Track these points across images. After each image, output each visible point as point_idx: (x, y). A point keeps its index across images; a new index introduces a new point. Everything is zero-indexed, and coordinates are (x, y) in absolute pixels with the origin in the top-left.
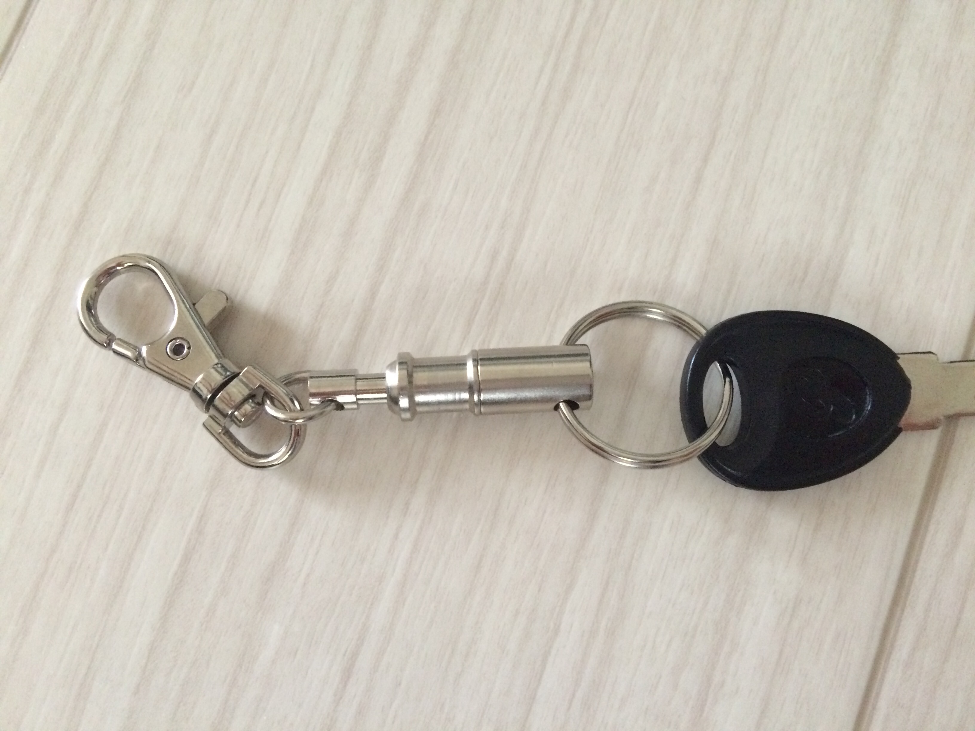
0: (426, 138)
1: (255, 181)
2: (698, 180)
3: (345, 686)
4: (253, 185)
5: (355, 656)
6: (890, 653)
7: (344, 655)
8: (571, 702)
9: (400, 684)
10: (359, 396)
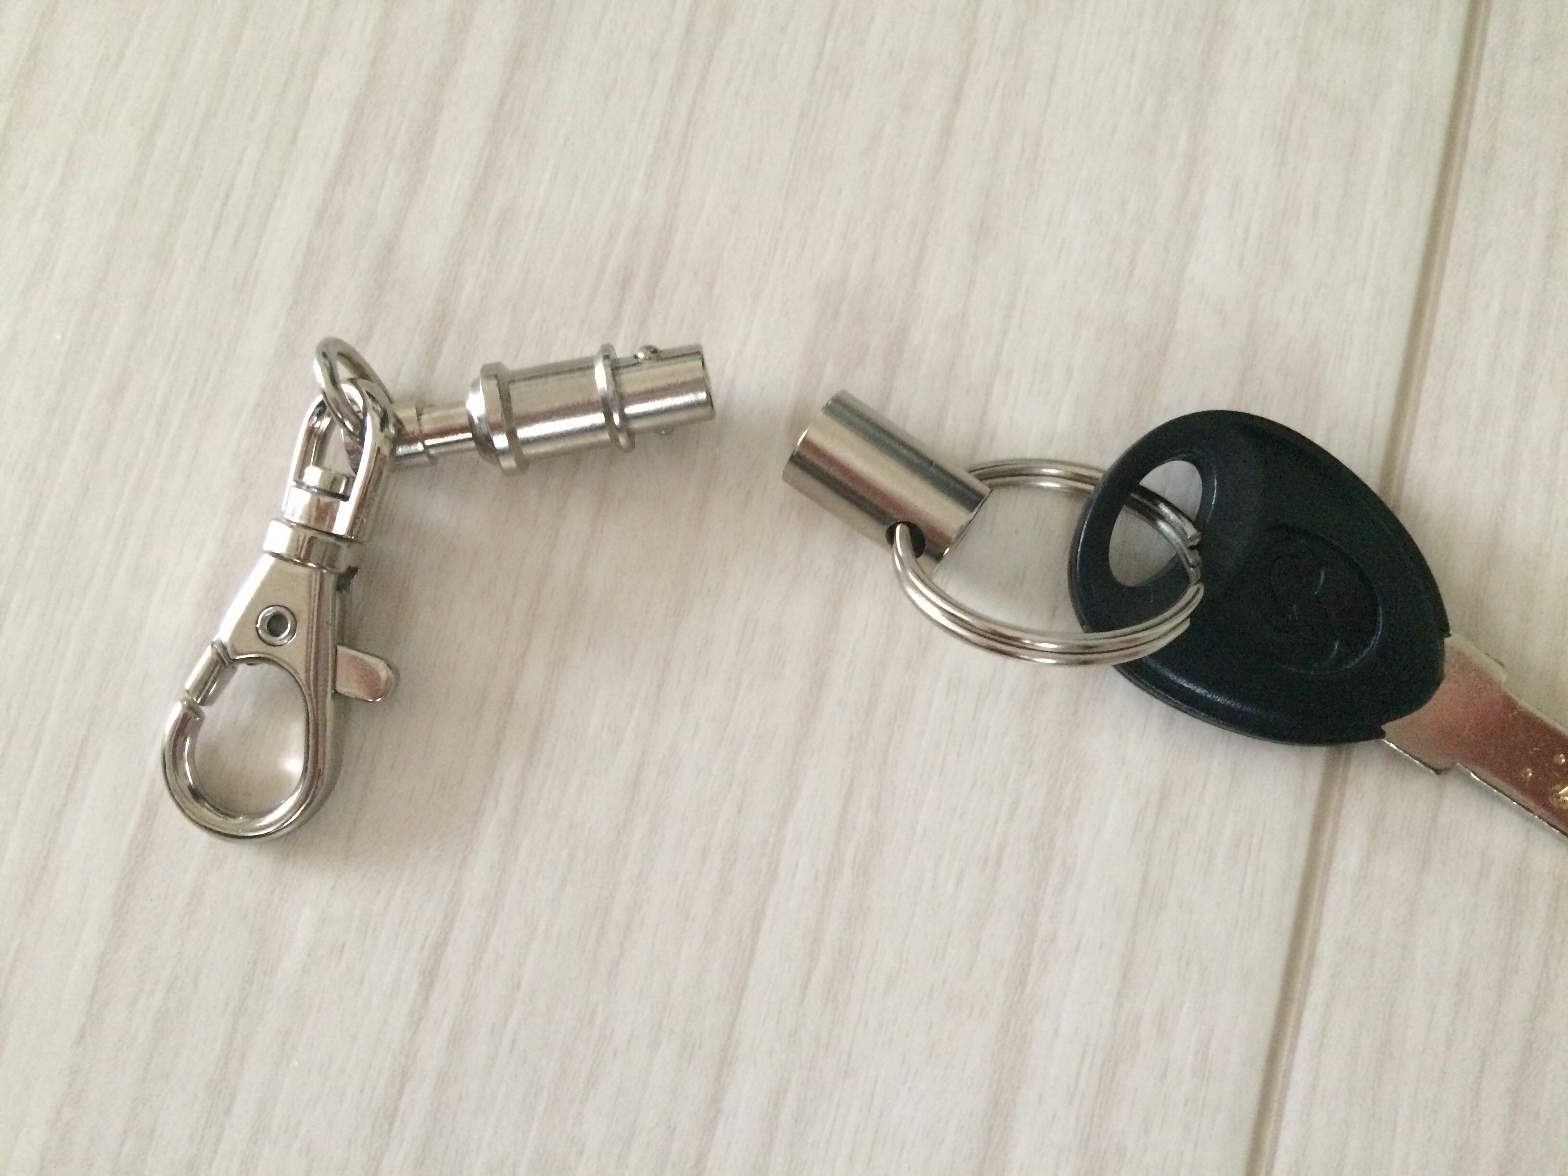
0: (502, 103)
1: (227, 196)
2: (947, 130)
3: (427, 999)
4: (224, 205)
5: (440, 945)
6: (1329, 862)
7: (423, 947)
8: (805, 987)
9: (518, 987)
10: (428, 442)
